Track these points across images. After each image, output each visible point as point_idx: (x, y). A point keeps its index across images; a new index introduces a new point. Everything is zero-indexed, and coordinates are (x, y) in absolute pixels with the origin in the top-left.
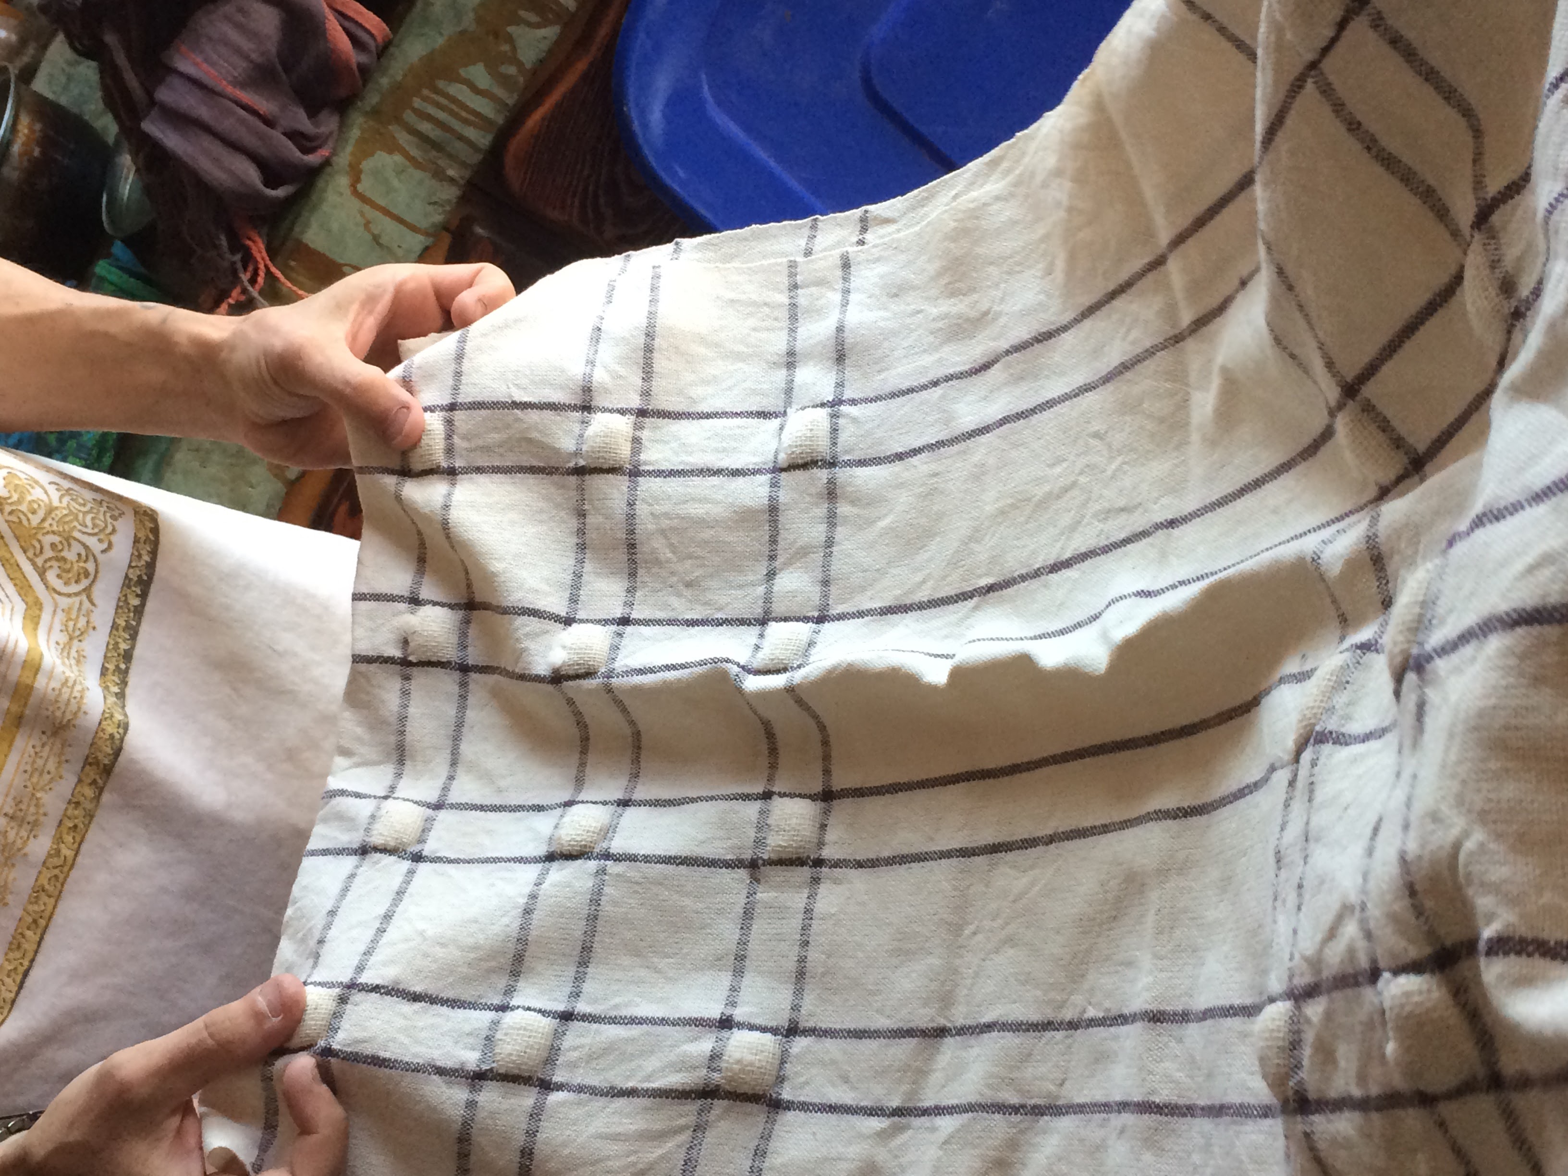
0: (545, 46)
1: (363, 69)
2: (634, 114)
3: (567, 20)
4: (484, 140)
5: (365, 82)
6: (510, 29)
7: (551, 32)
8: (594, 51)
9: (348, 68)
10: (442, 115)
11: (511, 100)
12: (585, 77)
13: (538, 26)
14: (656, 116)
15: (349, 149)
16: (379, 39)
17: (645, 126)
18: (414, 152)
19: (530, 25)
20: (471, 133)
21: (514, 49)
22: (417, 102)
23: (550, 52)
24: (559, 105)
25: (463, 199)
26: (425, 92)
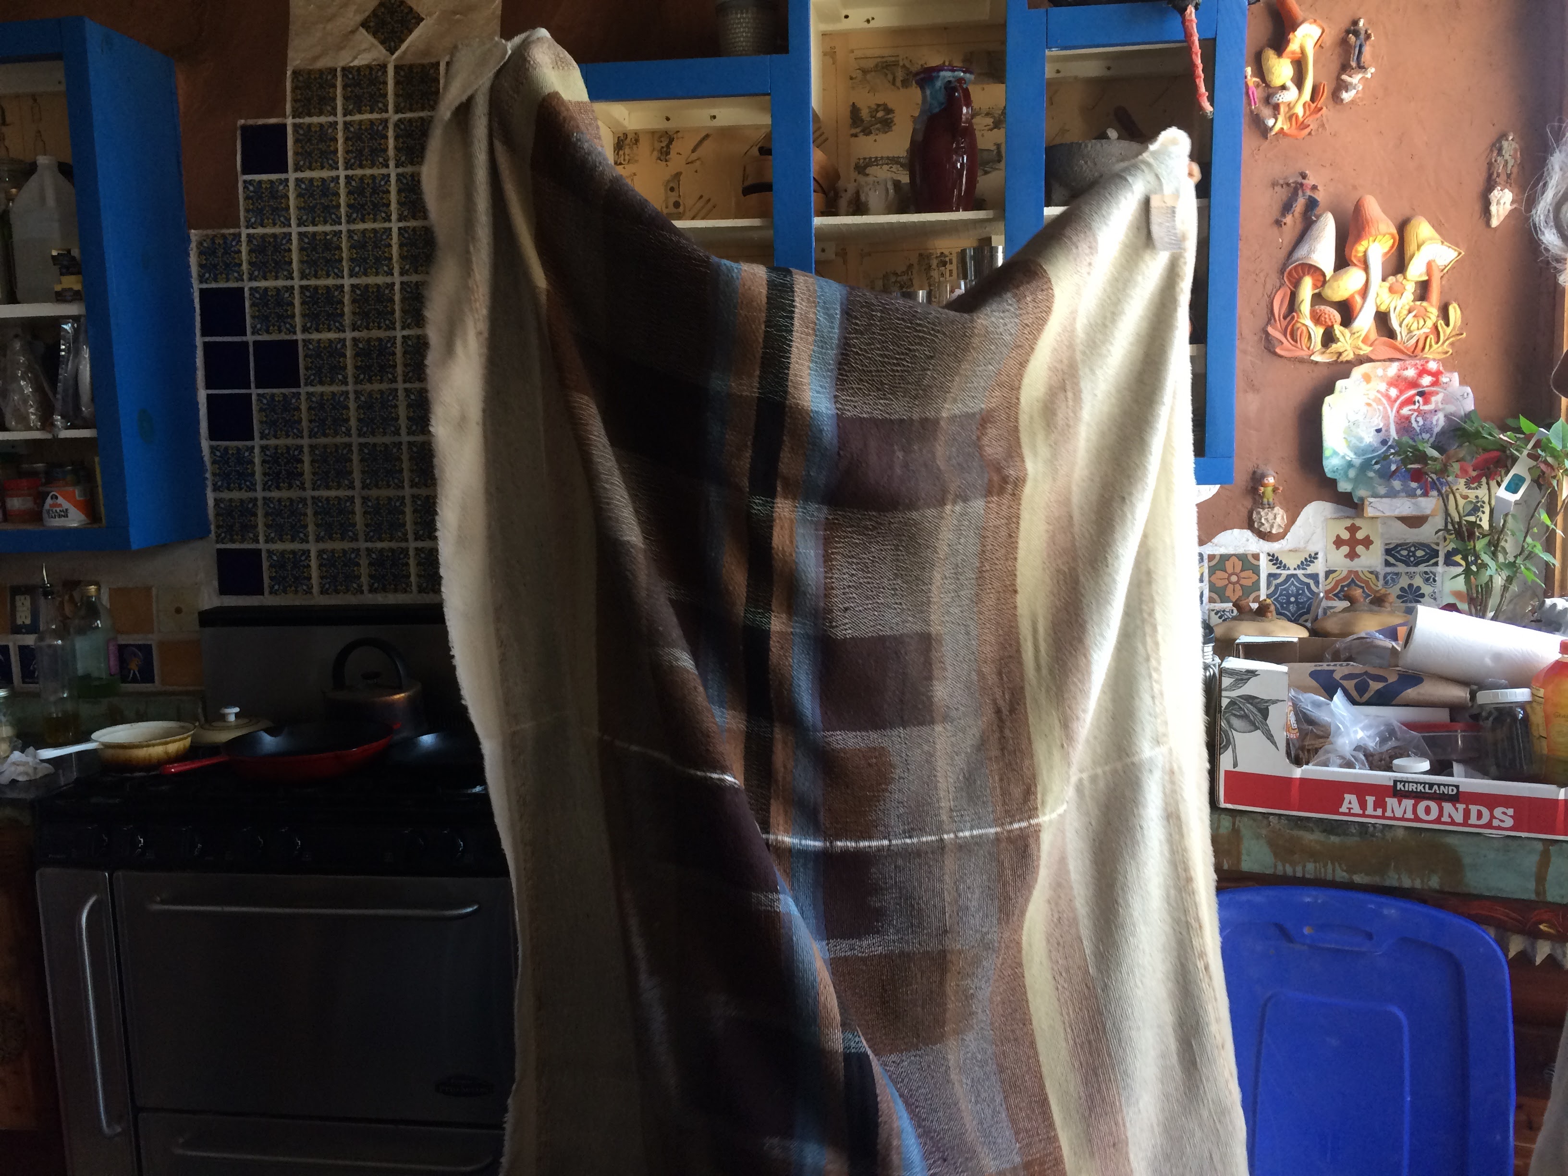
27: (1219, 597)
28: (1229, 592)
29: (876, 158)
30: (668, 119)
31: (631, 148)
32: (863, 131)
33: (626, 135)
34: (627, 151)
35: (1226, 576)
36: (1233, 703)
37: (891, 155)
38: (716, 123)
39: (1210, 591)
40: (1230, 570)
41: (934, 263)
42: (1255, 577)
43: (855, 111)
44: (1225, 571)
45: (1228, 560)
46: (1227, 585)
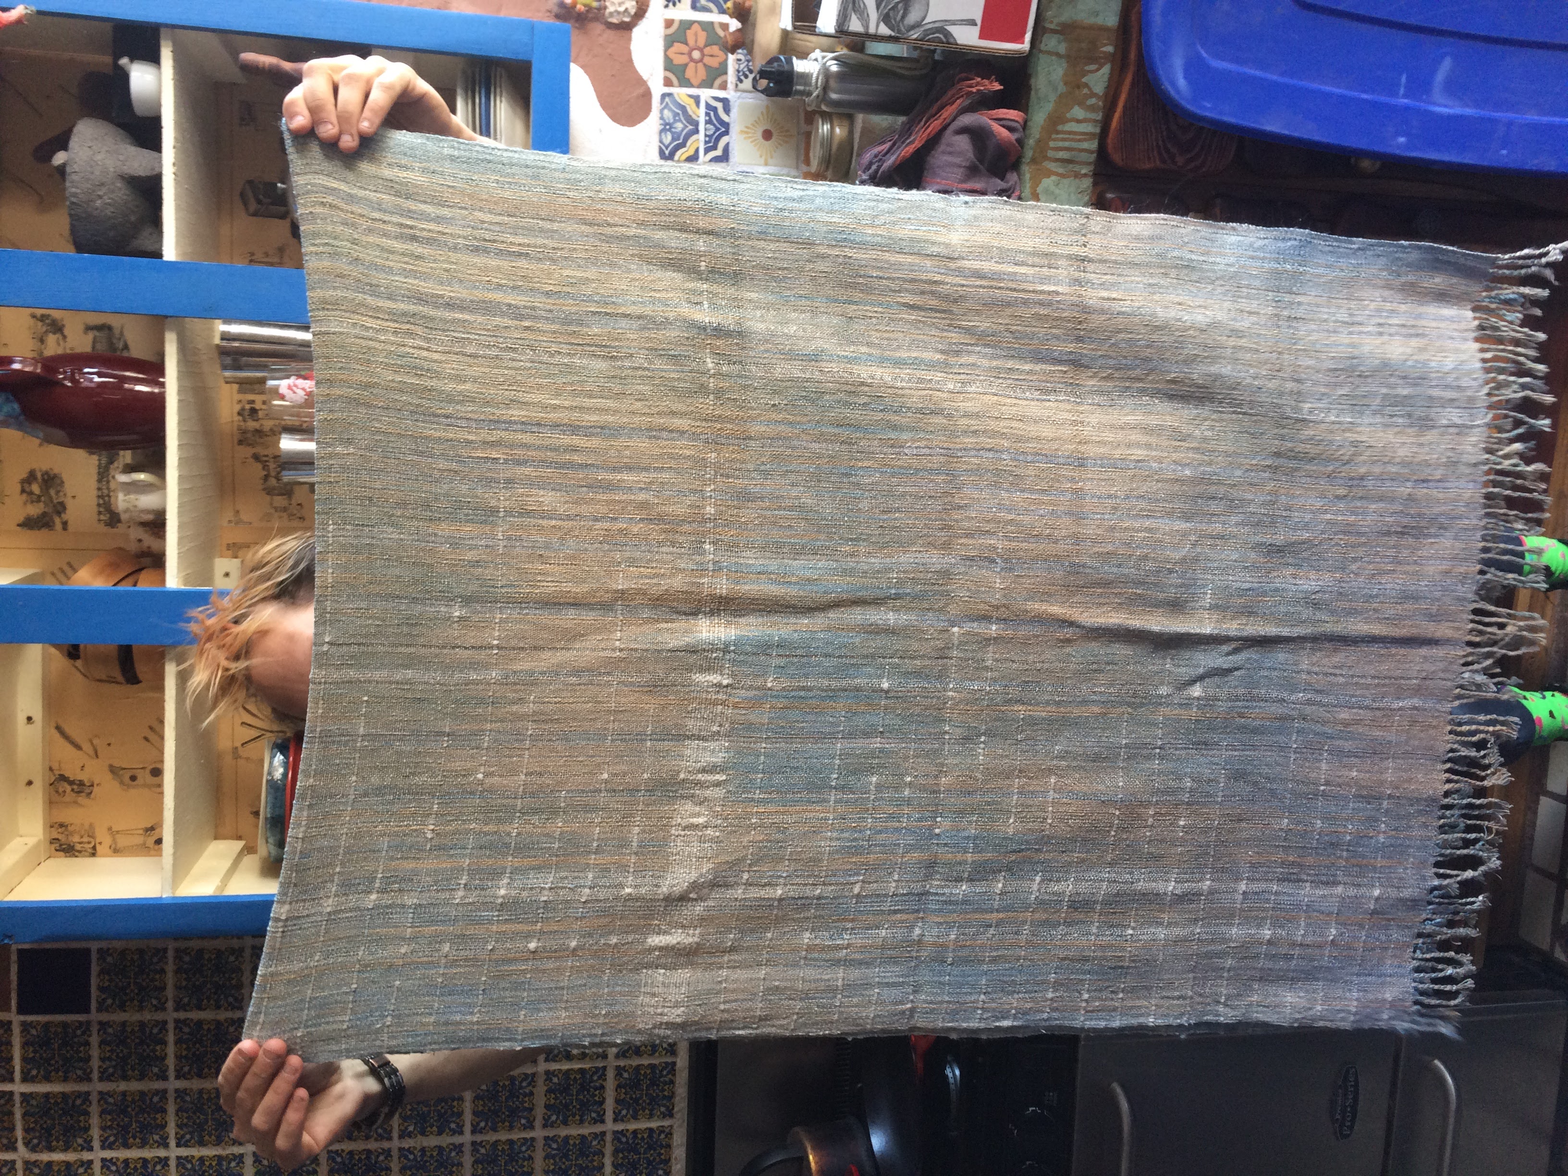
0: (1106, 78)
1: (1019, 141)
2: (1170, 88)
3: (1111, 58)
4: (1094, 145)
5: (1022, 147)
6: (1084, 80)
7: (1106, 69)
8: (1132, 69)
9: (1010, 143)
10: (1067, 144)
11: (1099, 116)
12: (1133, 85)
13: (1098, 70)
14: (1182, 82)
15: (1028, 185)
16: (1020, 120)
17: (1178, 92)
18: (1061, 171)
19: (1093, 72)
20: (1085, 145)
21: (1090, 89)
22: (1052, 144)
23: (1110, 79)
24: (1125, 107)
25: (1095, 184)
26: (1054, 136)
27: (720, 75)
28: (714, 63)
29: (99, 497)
30: (30, 783)
31: (72, 834)
32: (59, 513)
33: (53, 841)
34: (76, 839)
35: (692, 65)
36: (886, 19)
37: (95, 477)
38: (38, 716)
39: (711, 86)
40: (684, 59)
41: (252, 425)
42: (696, 27)
43: (29, 524)
44: (686, 65)
45: (672, 61)
46: (705, 65)
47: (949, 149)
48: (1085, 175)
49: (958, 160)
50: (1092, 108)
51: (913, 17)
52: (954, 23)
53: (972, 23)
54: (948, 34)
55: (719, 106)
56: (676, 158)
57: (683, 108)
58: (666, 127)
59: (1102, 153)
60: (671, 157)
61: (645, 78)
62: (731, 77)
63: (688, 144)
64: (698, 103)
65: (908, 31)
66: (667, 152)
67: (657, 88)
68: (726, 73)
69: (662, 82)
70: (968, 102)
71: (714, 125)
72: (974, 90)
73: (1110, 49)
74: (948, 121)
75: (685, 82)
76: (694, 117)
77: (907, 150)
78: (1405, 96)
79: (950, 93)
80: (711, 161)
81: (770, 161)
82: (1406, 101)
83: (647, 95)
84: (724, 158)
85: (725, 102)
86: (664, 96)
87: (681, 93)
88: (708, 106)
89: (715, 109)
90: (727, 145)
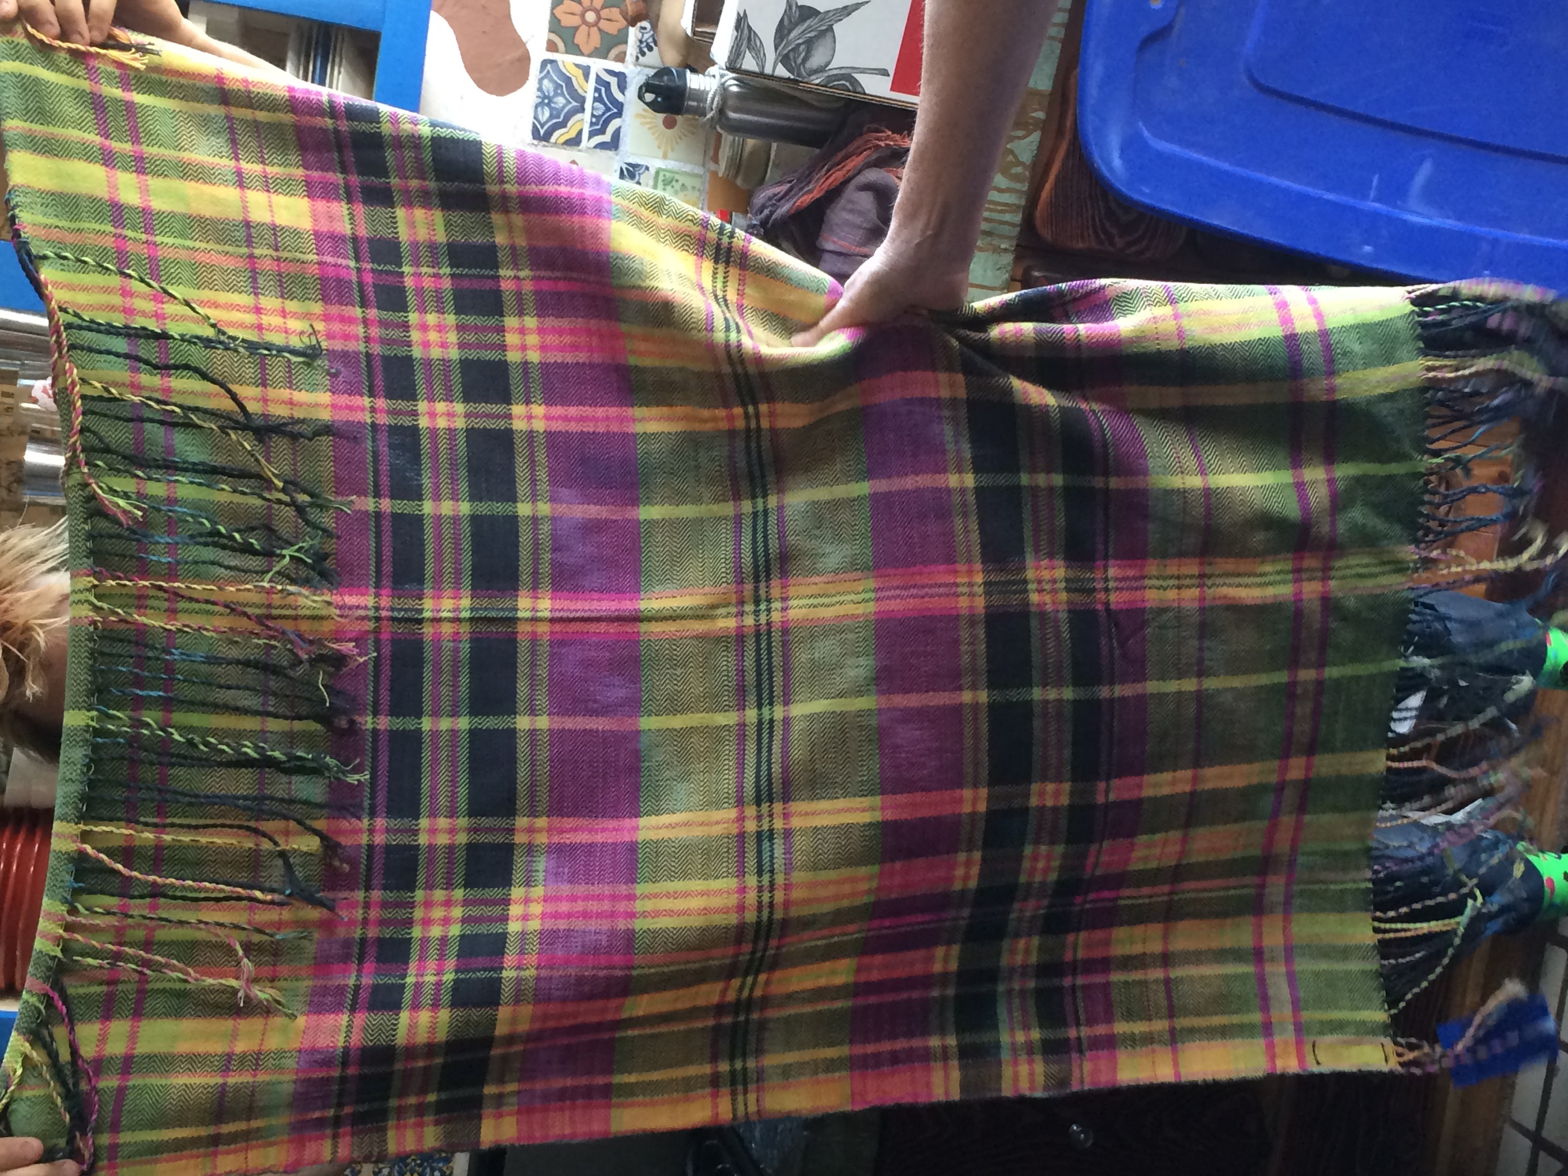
0: (1034, 147)
3: (1043, 126)
4: (1017, 218)
7: (1035, 137)
8: (1068, 136)
11: (1025, 187)
12: (1067, 156)
13: (1026, 137)
14: (1117, 162)
17: (1111, 170)
19: (1019, 138)
20: (1007, 217)
21: (1015, 156)
23: (1040, 148)
24: (1058, 179)
25: (1018, 259)
27: (616, 45)
28: (612, 28)
35: (584, 29)
36: (785, 60)
39: (605, 57)
40: (575, 21)
44: (576, 28)
45: (559, 21)
46: (600, 30)
47: (850, 206)
48: (1006, 250)
49: (858, 220)
50: (1016, 178)
51: (815, 62)
52: (863, 71)
53: (885, 73)
54: (855, 82)
55: (613, 81)
56: (553, 140)
57: (568, 81)
58: (545, 100)
59: (1028, 224)
60: (546, 137)
61: (524, 39)
62: (631, 48)
63: (569, 124)
64: (586, 76)
65: (809, 75)
66: (542, 132)
67: (538, 53)
68: (626, 42)
69: (544, 45)
70: (874, 156)
71: (605, 104)
72: (882, 144)
73: (1041, 115)
74: (850, 174)
75: (573, 49)
76: (580, 91)
77: (804, 199)
78: (1378, 200)
79: (856, 144)
80: (596, 147)
81: (670, 154)
82: (1377, 205)
83: (525, 59)
84: (614, 144)
85: (621, 78)
86: (545, 63)
87: (567, 61)
88: (599, 79)
89: (607, 85)
90: (617, 132)
